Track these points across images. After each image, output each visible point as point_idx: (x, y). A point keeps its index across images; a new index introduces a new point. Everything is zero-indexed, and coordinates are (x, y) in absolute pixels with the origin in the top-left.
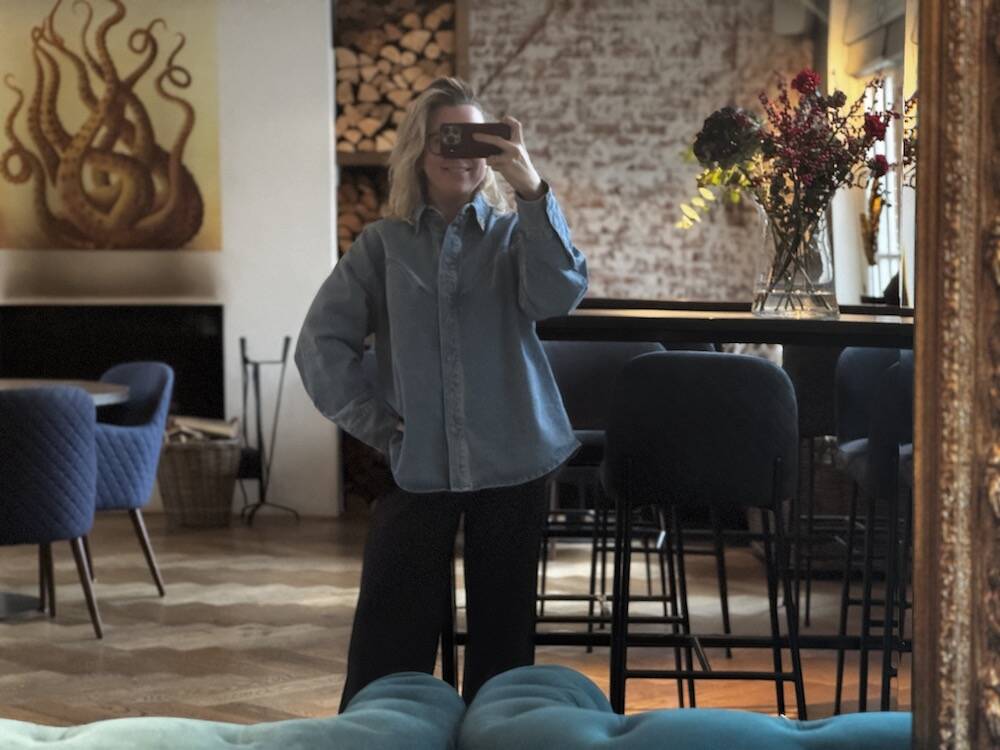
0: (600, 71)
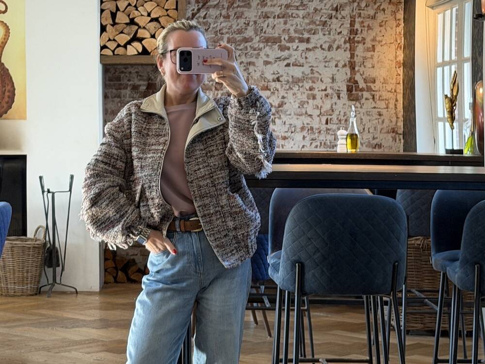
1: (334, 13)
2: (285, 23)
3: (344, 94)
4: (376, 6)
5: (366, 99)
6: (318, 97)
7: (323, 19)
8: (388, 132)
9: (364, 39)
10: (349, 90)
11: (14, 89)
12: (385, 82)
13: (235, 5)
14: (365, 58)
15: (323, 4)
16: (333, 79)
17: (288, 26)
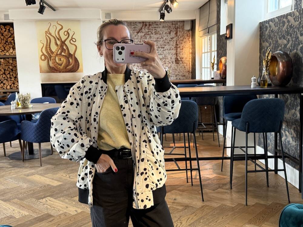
0: (152, 37)
1: (171, 40)
2: (157, 43)
3: (174, 62)
4: (183, 37)
5: (181, 63)
6: (167, 63)
7: (168, 41)
8: (187, 72)
9: (180, 47)
10: (176, 61)
11: (79, 64)
12: (186, 58)
13: (142, 38)
14: (180, 52)
15: (168, 38)
16: (171, 58)
17: (158, 44)
